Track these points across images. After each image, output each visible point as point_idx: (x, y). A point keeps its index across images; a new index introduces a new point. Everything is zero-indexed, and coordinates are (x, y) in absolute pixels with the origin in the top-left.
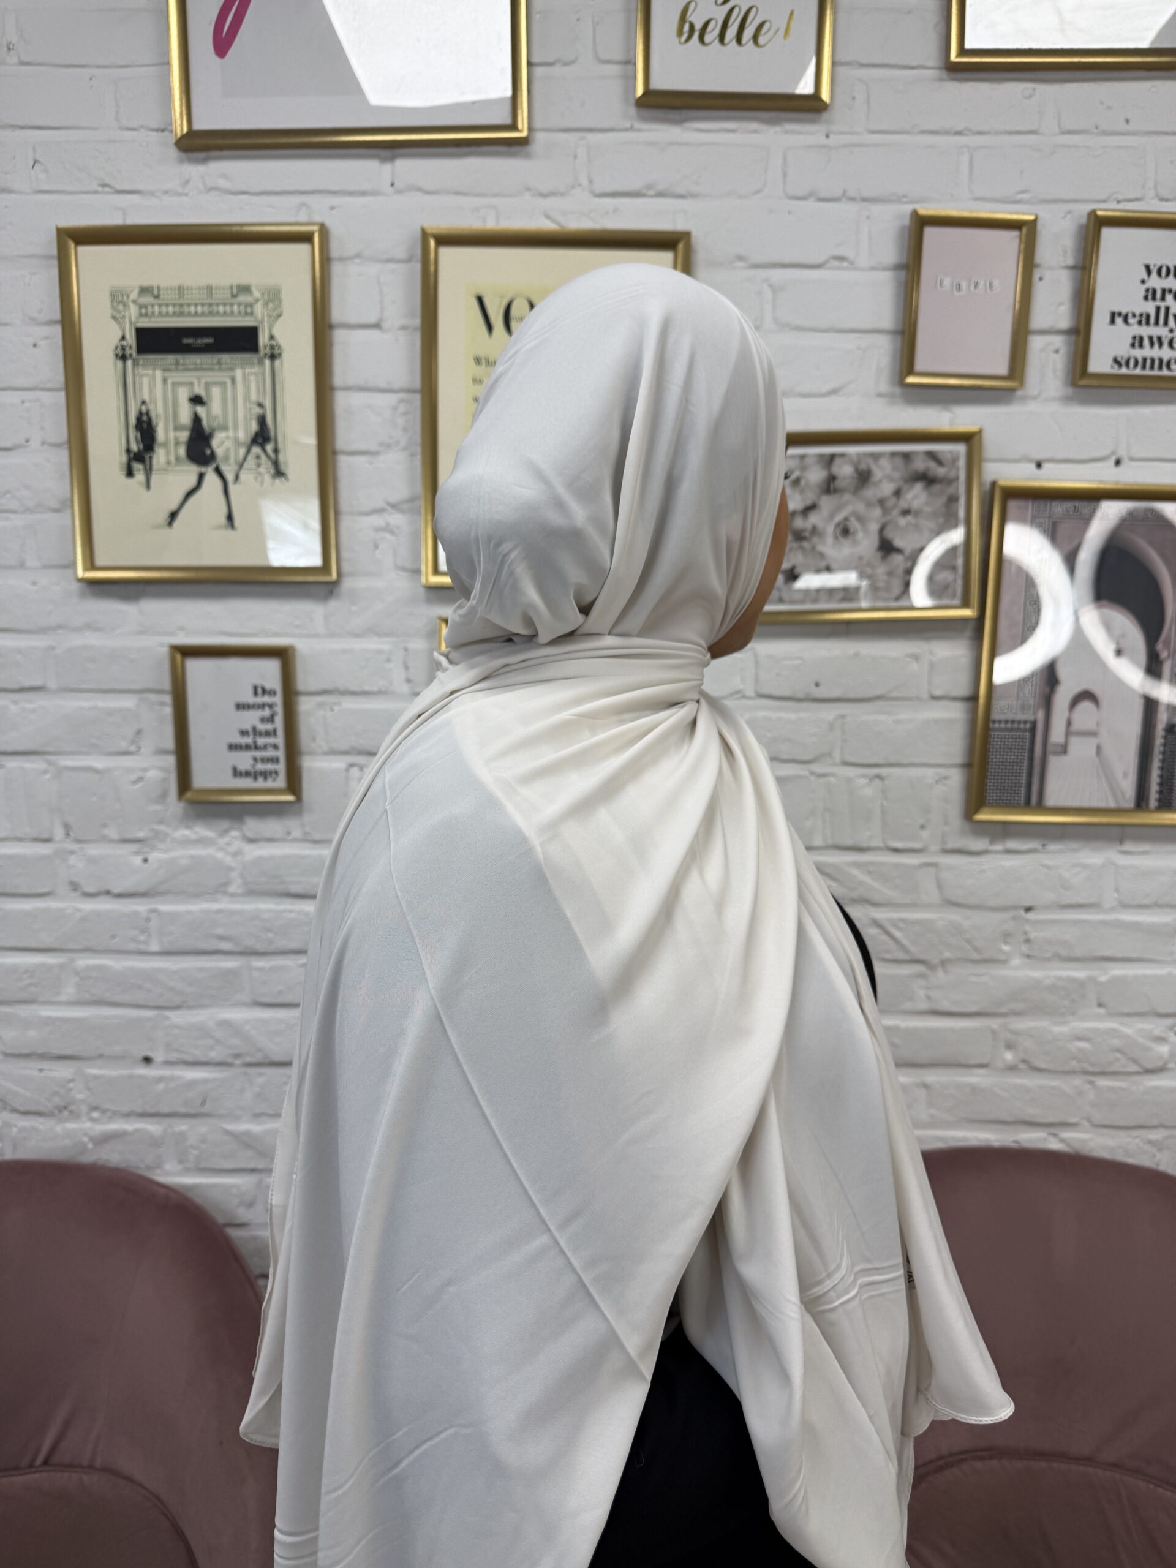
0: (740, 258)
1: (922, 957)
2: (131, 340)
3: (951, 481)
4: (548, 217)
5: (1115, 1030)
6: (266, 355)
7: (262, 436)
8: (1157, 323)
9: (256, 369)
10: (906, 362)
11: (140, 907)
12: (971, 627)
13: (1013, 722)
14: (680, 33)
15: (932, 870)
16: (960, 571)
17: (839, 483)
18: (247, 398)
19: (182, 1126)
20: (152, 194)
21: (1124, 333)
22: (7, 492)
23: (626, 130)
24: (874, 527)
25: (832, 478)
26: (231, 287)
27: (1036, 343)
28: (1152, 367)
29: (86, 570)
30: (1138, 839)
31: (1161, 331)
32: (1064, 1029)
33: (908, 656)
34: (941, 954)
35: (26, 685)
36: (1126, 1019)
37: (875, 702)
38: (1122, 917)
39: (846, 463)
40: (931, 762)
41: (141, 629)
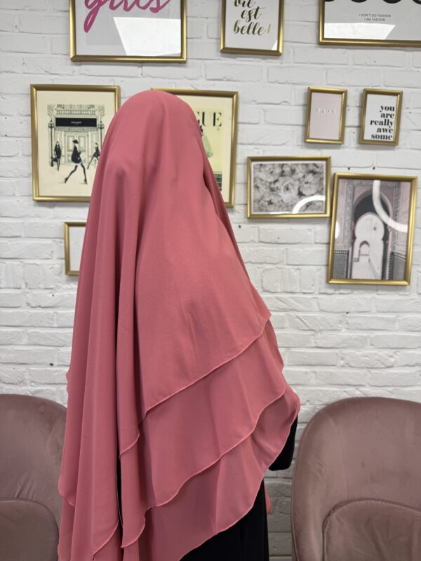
0: (254, 101)
1: (313, 329)
2: (54, 122)
3: (321, 173)
4: (192, 86)
5: (376, 353)
6: (99, 127)
7: (97, 154)
8: (385, 124)
9: (95, 132)
10: (306, 135)
11: (51, 311)
12: (328, 219)
13: (342, 251)
14: (235, 30)
15: (316, 300)
16: (324, 202)
17: (285, 173)
18: (92, 141)
20: (62, 75)
21: (375, 127)
22: (10, 171)
23: (218, 60)
24: (297, 188)
25: (283, 172)
26: (88, 106)
27: (347, 130)
28: (384, 138)
29: (36, 197)
30: (383, 290)
31: (386, 127)
32: (360, 353)
33: (308, 229)
34: (319, 328)
35: (14, 235)
36: (380, 349)
37: (298, 244)
38: (378, 315)
39: (288, 167)
40: (315, 264)
41: (54, 217)
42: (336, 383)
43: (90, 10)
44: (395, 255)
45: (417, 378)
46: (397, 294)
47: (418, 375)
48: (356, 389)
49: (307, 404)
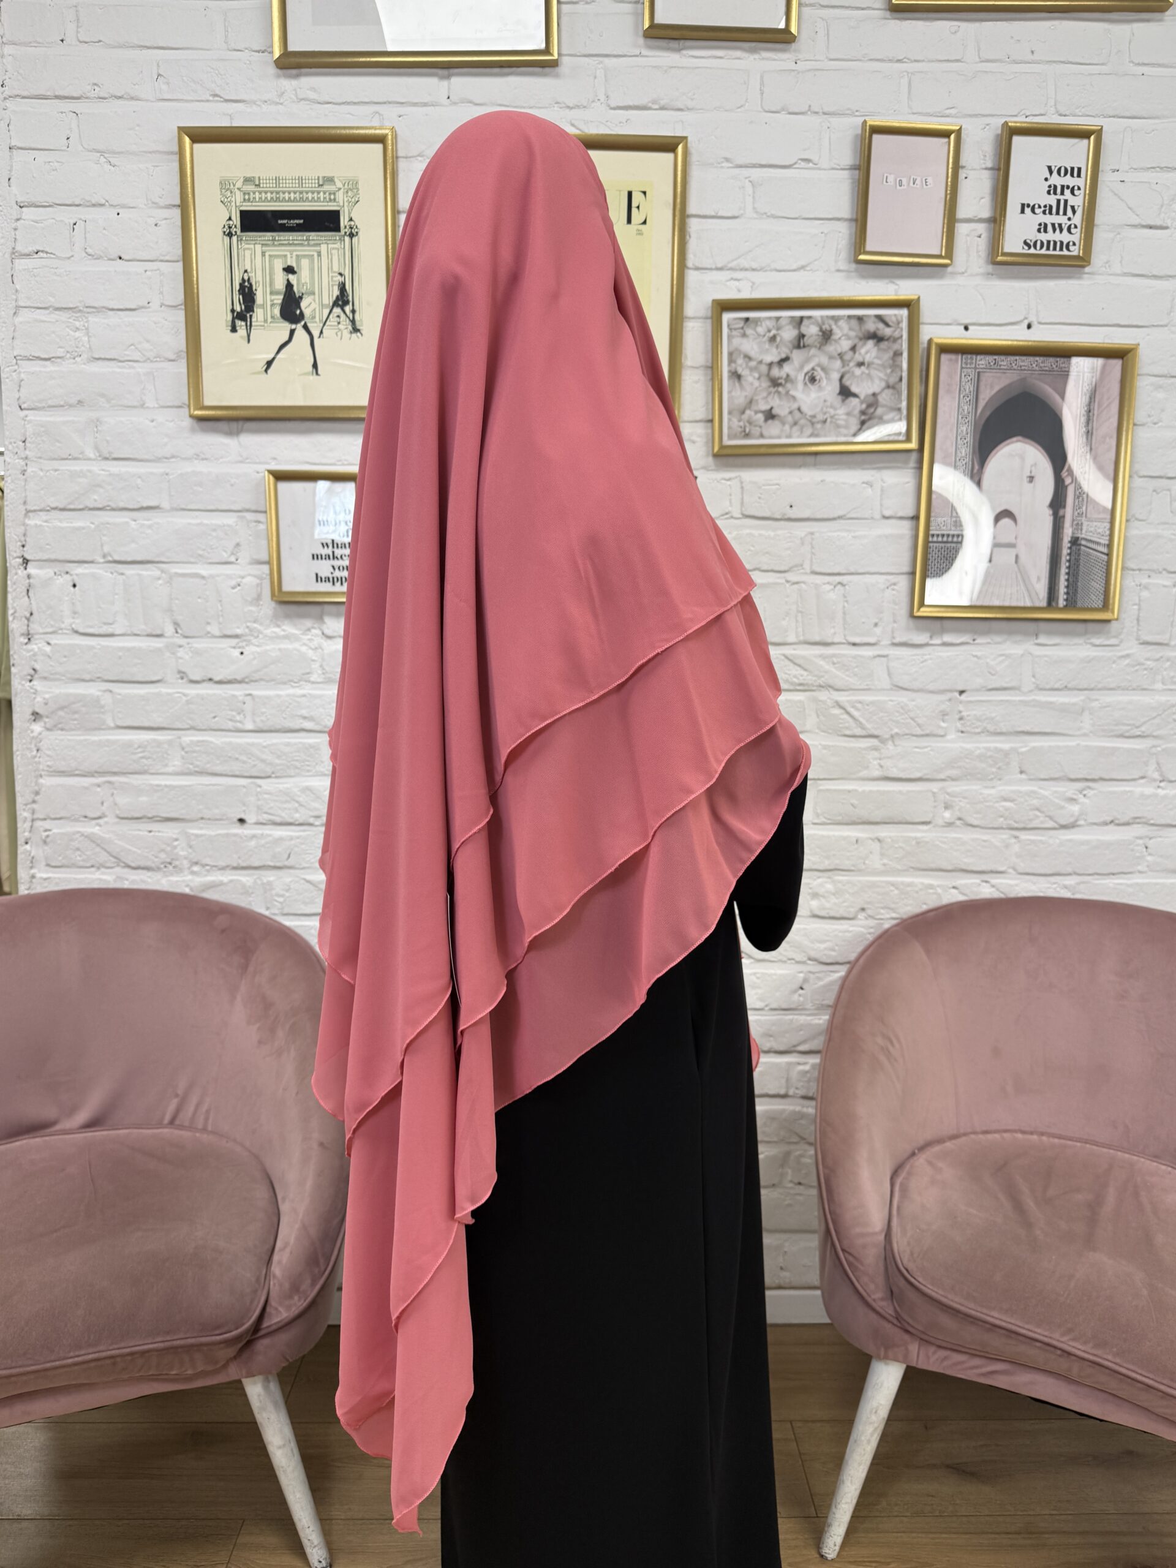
0: (727, 160)
1: (876, 733)
2: (236, 220)
3: (895, 340)
4: (573, 125)
5: (1034, 792)
6: (346, 233)
7: (342, 300)
8: (1058, 213)
9: (338, 246)
10: (859, 242)
11: (237, 692)
12: (914, 456)
13: (948, 536)
15: (883, 659)
16: (904, 412)
17: (807, 341)
18: (330, 268)
19: (270, 877)
20: (254, 102)
21: (1032, 220)
22: (132, 345)
23: (636, 56)
24: (836, 376)
25: (802, 336)
26: (318, 179)
27: (962, 229)
28: (1055, 249)
29: (196, 409)
30: (1049, 633)
31: (1061, 219)
32: (992, 791)
33: (863, 483)
34: (891, 730)
35: (145, 505)
36: (1042, 782)
37: (838, 521)
38: (1038, 698)
39: (813, 324)
40: (883, 571)
41: (240, 459)
42: (933, 866)
44: (1080, 545)
45: (1138, 854)
46: (1086, 643)
47: (1138, 845)
48: (983, 881)
49: (859, 917)
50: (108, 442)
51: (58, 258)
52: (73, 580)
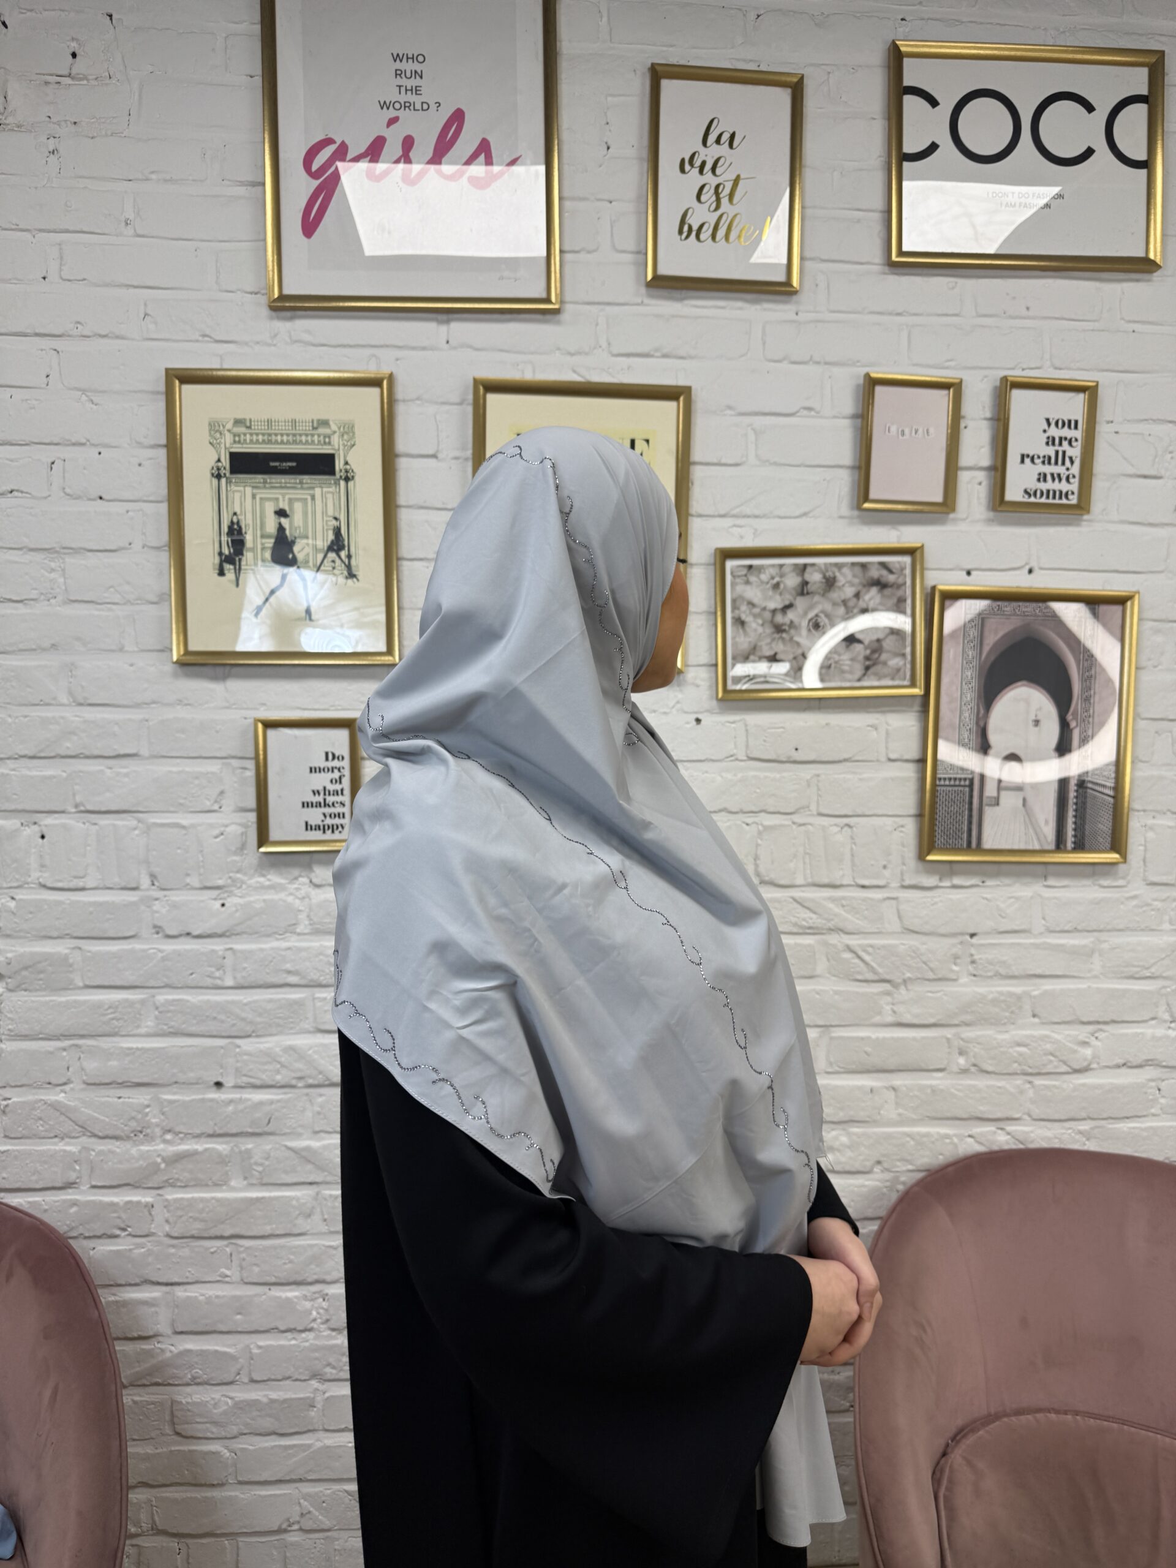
0: (730, 408)
1: (888, 977)
2: (226, 462)
3: (899, 586)
4: (574, 371)
5: (1048, 1037)
6: (341, 477)
7: (338, 544)
8: (1056, 463)
9: (332, 489)
10: (862, 491)
11: (217, 946)
12: (918, 701)
13: (955, 779)
14: (680, 232)
15: (894, 902)
16: (909, 657)
17: (810, 588)
18: (324, 512)
19: (248, 1144)
20: (246, 344)
21: (1032, 471)
22: (112, 587)
23: (638, 304)
24: (839, 622)
25: (805, 583)
26: (313, 422)
27: (964, 477)
28: (1054, 497)
30: (1059, 875)
31: (1059, 469)
32: (1006, 1036)
33: (868, 726)
34: (904, 974)
35: (122, 752)
36: (1056, 1026)
37: (844, 763)
38: (1049, 940)
39: (816, 571)
40: (890, 813)
41: (227, 705)
42: (949, 1115)
43: (316, 183)
44: (1087, 788)
45: (1151, 1097)
46: (1094, 885)
47: (1151, 1088)
48: (998, 1128)
49: (875, 1170)
50: (83, 687)
51: (34, 497)
52: (41, 831)
